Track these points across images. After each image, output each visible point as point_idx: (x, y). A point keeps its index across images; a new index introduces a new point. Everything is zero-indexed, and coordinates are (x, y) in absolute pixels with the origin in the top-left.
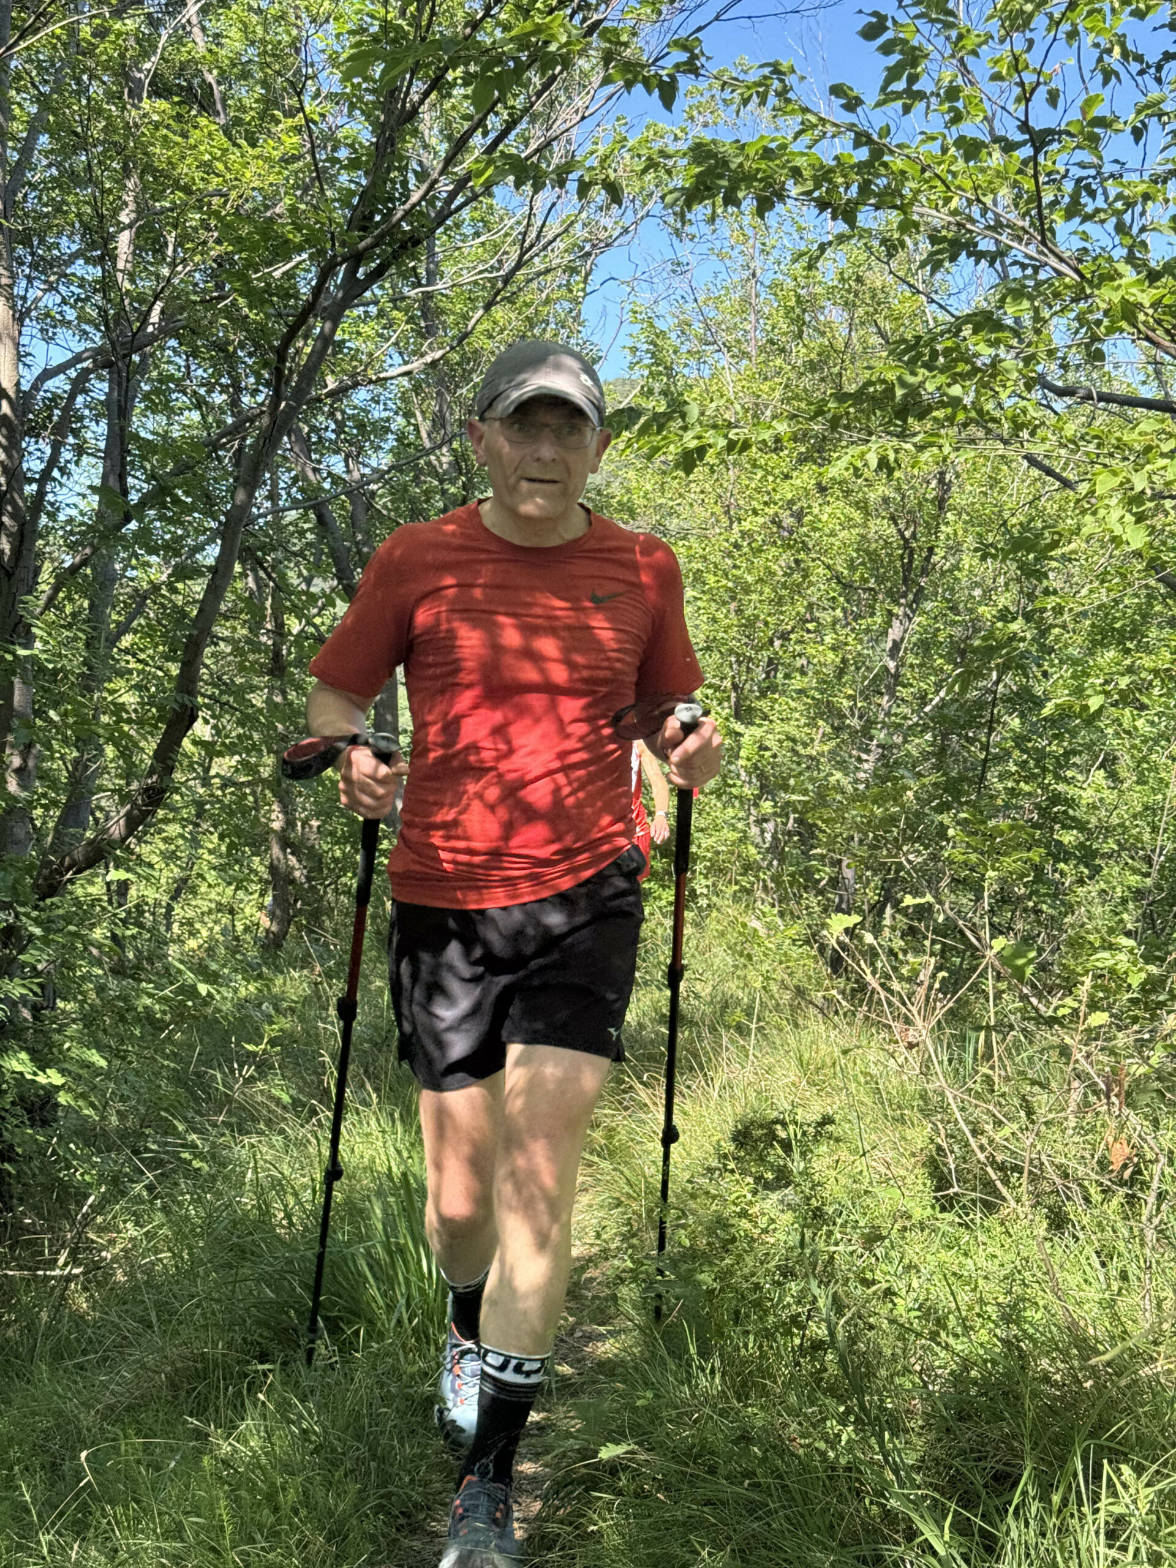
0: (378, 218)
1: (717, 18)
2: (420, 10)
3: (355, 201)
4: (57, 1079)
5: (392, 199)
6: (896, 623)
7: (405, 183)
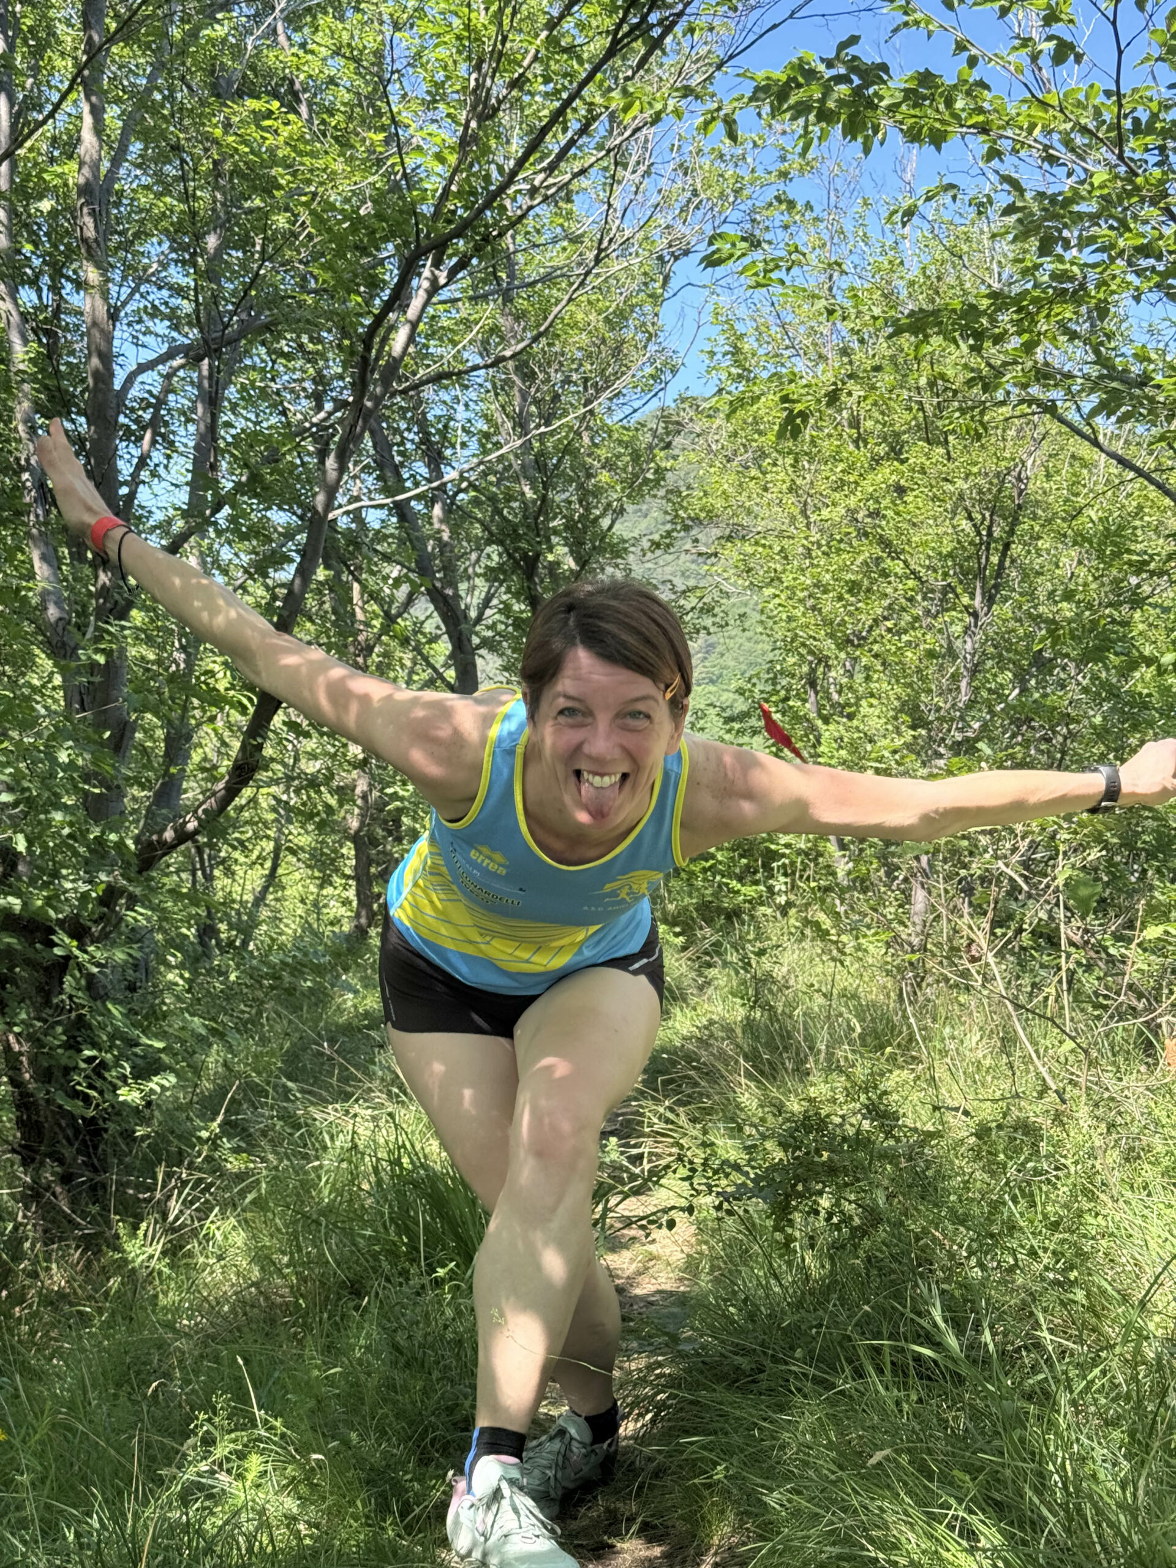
1: (791, 17)
2: (501, 11)
7: (487, 178)
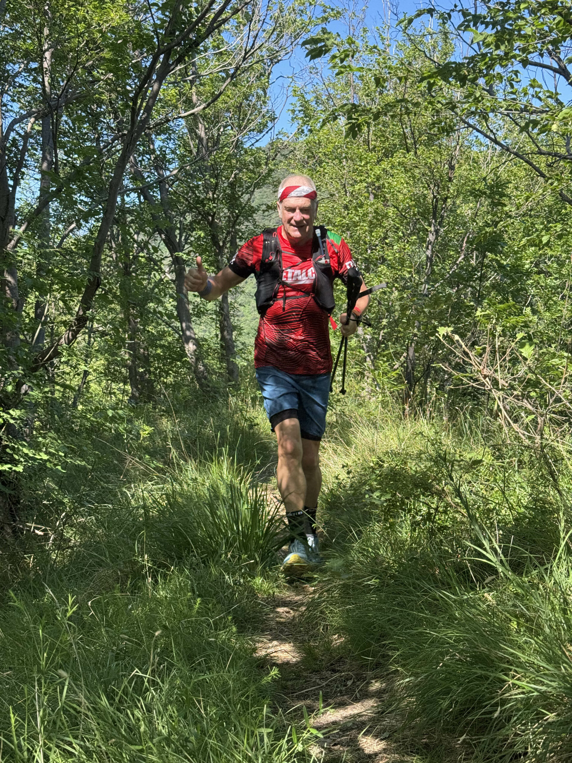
0: (177, 33)
3: (166, 25)
4: (45, 457)
5: (184, 23)
6: (430, 235)
